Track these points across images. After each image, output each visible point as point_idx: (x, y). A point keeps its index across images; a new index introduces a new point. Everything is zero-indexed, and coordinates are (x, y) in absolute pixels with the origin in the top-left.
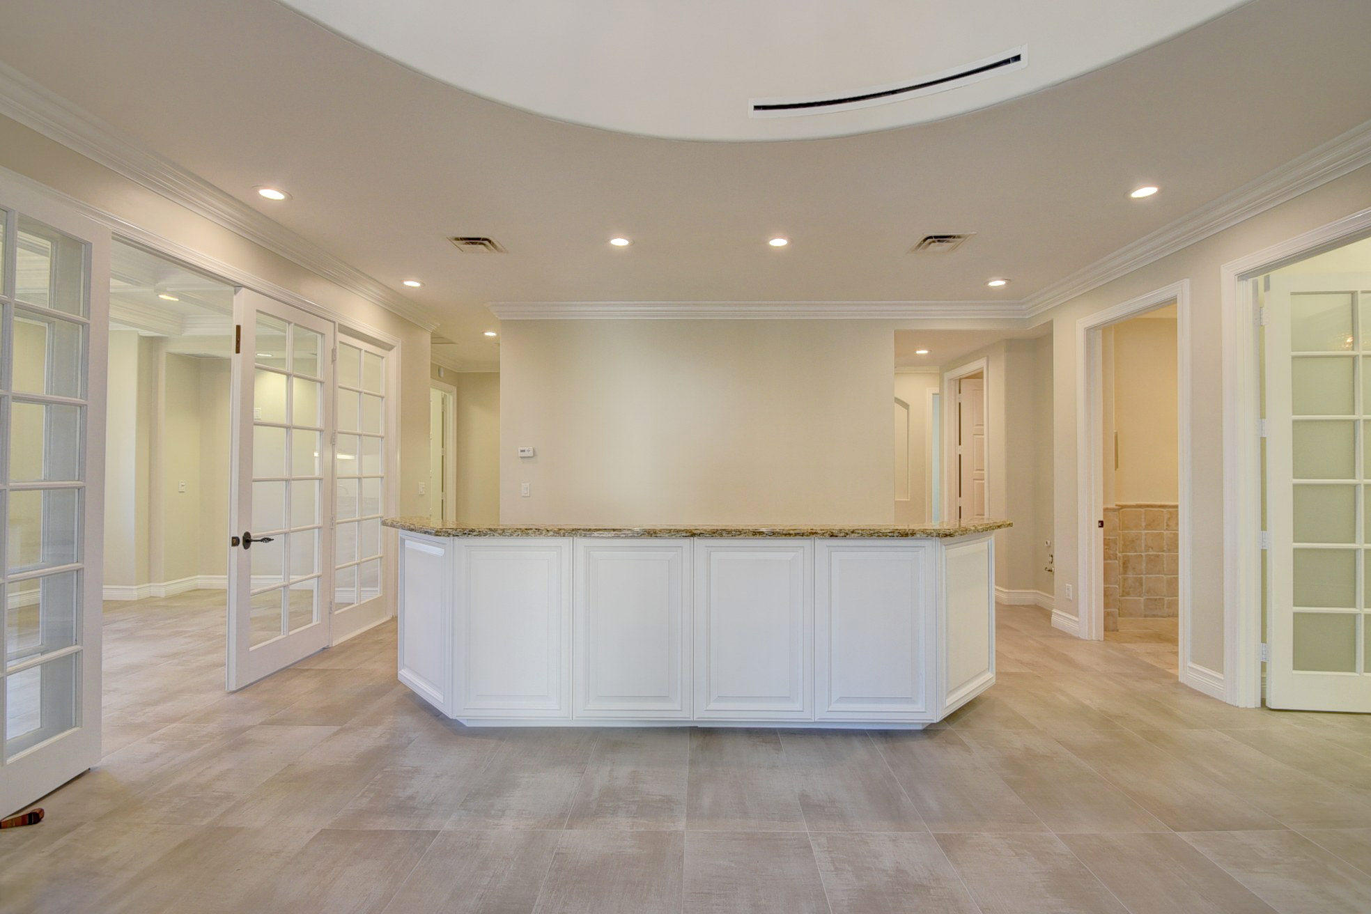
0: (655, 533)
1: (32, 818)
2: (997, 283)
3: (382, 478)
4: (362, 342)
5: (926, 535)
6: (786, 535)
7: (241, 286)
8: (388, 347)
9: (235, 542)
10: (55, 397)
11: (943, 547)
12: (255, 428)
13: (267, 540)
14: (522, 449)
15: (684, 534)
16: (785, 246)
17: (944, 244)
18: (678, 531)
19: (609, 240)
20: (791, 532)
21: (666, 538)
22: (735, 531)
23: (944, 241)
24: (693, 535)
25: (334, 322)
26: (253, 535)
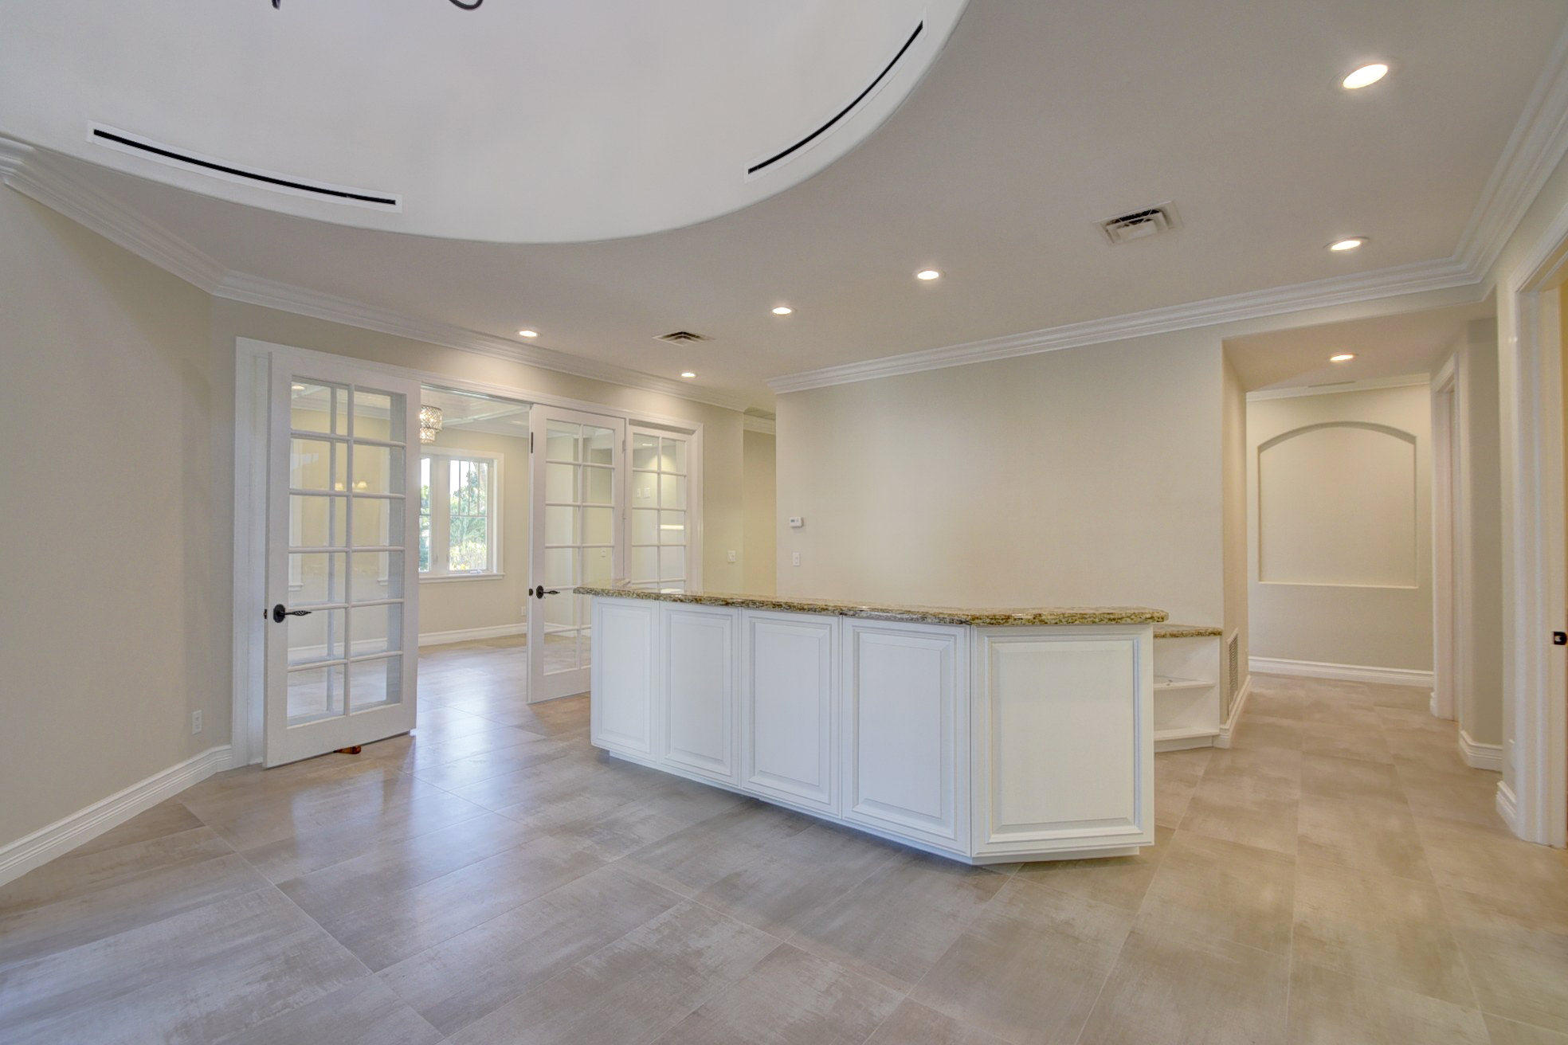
0: (700, 600)
1: (355, 750)
2: (1346, 245)
3: (685, 546)
4: (657, 431)
5: (937, 620)
6: (800, 609)
7: (533, 403)
8: (690, 432)
9: (531, 592)
10: (394, 495)
11: (986, 639)
12: (547, 507)
13: (554, 592)
14: (792, 518)
15: (721, 603)
16: (935, 279)
17: (1142, 224)
18: (717, 600)
19: (771, 310)
20: (806, 607)
21: (707, 605)
22: (760, 602)
23: (1141, 221)
24: (727, 604)
25: (625, 419)
26: (546, 589)
